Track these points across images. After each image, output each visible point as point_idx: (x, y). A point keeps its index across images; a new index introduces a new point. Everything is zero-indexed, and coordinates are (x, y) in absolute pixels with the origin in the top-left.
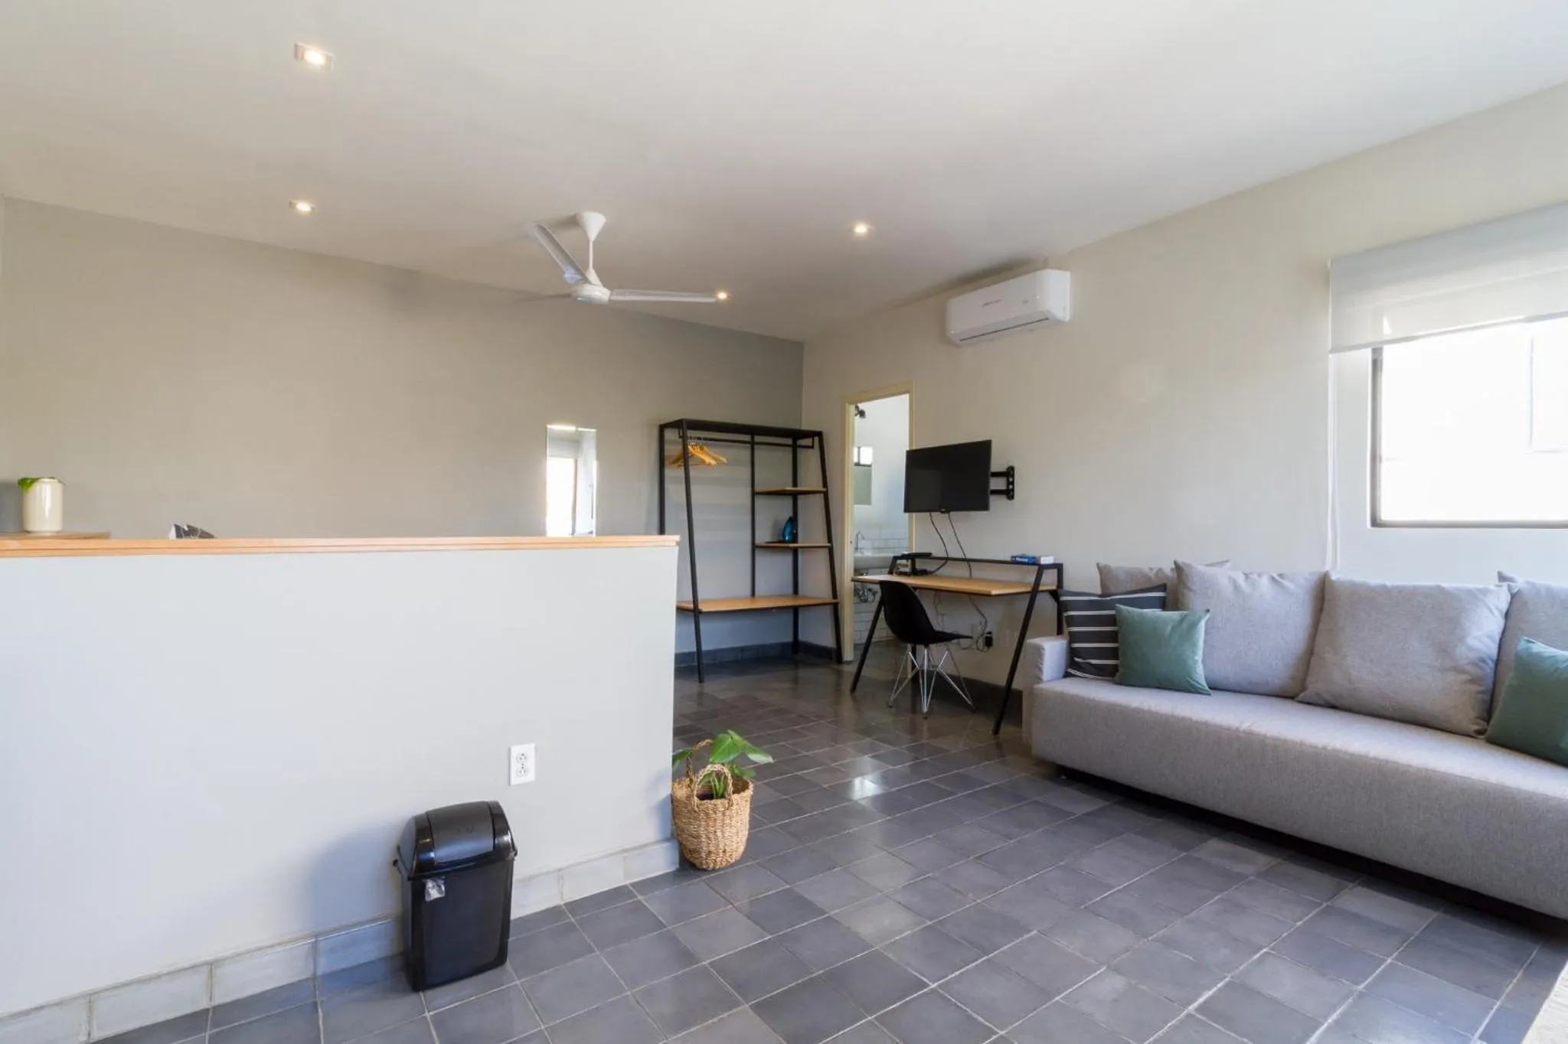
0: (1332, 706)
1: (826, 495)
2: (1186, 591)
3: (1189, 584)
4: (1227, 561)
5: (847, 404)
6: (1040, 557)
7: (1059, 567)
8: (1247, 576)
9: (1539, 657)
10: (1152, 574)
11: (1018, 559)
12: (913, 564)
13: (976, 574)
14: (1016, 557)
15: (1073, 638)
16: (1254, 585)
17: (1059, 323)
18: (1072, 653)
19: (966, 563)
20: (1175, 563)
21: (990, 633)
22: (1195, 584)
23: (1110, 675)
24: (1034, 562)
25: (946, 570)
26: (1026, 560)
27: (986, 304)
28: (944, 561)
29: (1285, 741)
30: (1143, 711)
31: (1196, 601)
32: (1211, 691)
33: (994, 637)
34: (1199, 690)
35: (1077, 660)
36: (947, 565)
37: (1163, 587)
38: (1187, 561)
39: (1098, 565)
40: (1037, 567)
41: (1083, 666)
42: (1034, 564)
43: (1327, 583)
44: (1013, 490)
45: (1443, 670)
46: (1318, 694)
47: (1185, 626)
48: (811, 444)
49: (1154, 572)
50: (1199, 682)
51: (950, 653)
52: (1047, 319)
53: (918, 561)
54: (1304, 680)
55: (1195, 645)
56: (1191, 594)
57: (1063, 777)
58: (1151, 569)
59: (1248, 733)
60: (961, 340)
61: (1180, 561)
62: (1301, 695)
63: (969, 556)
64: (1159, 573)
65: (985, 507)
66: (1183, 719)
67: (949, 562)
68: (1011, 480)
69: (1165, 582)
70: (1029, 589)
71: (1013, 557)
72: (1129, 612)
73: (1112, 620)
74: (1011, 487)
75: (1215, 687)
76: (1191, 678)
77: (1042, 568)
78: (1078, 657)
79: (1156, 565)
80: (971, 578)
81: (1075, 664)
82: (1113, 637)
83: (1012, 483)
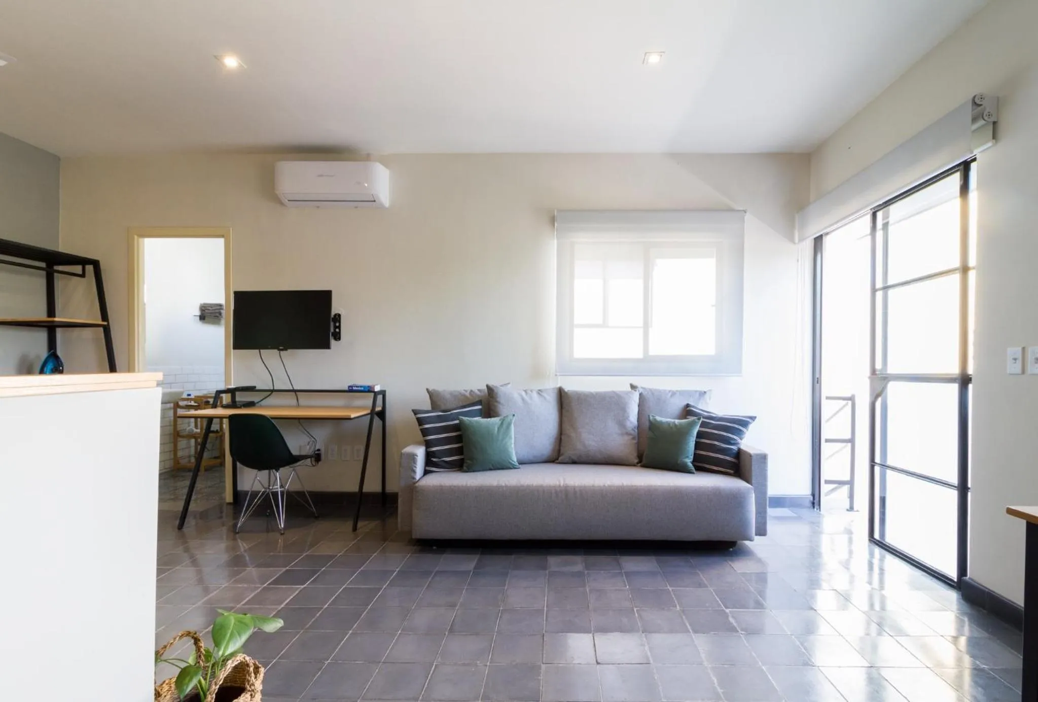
0: (574, 462)
1: (107, 330)
2: (496, 404)
3: (498, 399)
4: (509, 384)
5: (136, 237)
6: (374, 386)
7: (383, 393)
8: (525, 391)
9: (661, 422)
10: (468, 394)
11: (354, 388)
12: (233, 397)
13: (302, 401)
14: (352, 387)
15: (428, 444)
16: (531, 398)
17: (382, 207)
18: (429, 456)
19: (294, 393)
20: (487, 386)
21: (319, 450)
22: (502, 399)
23: (460, 466)
24: (369, 390)
25: (271, 400)
26: (362, 389)
27: (321, 176)
28: (270, 393)
29: (585, 487)
30: (502, 487)
31: (504, 410)
32: (520, 466)
33: (323, 452)
34: (515, 467)
35: (434, 460)
36: (272, 395)
37: (479, 402)
38: (495, 385)
39: (427, 389)
40: (372, 394)
41: (440, 464)
42: (369, 391)
43: (562, 392)
44: (339, 333)
45: (622, 434)
46: (570, 457)
47: (504, 426)
48: (80, 272)
49: (468, 392)
50: (513, 459)
51: (297, 474)
52: (375, 201)
53: (237, 393)
54: (559, 451)
55: (511, 438)
56: (501, 406)
57: (434, 548)
58: (466, 391)
59: (566, 487)
60: (289, 201)
61: (491, 384)
62: (560, 458)
63: (296, 388)
64: (472, 393)
65: (327, 346)
66: (528, 486)
67: (274, 393)
68: (337, 324)
69: (480, 399)
70: (369, 411)
71: (349, 387)
72: (470, 421)
73: (457, 428)
74: (337, 330)
75: (522, 463)
76: (511, 459)
77: (376, 394)
78: (434, 457)
79: (468, 388)
80: (298, 406)
81: (431, 462)
82: (459, 439)
83: (339, 327)
